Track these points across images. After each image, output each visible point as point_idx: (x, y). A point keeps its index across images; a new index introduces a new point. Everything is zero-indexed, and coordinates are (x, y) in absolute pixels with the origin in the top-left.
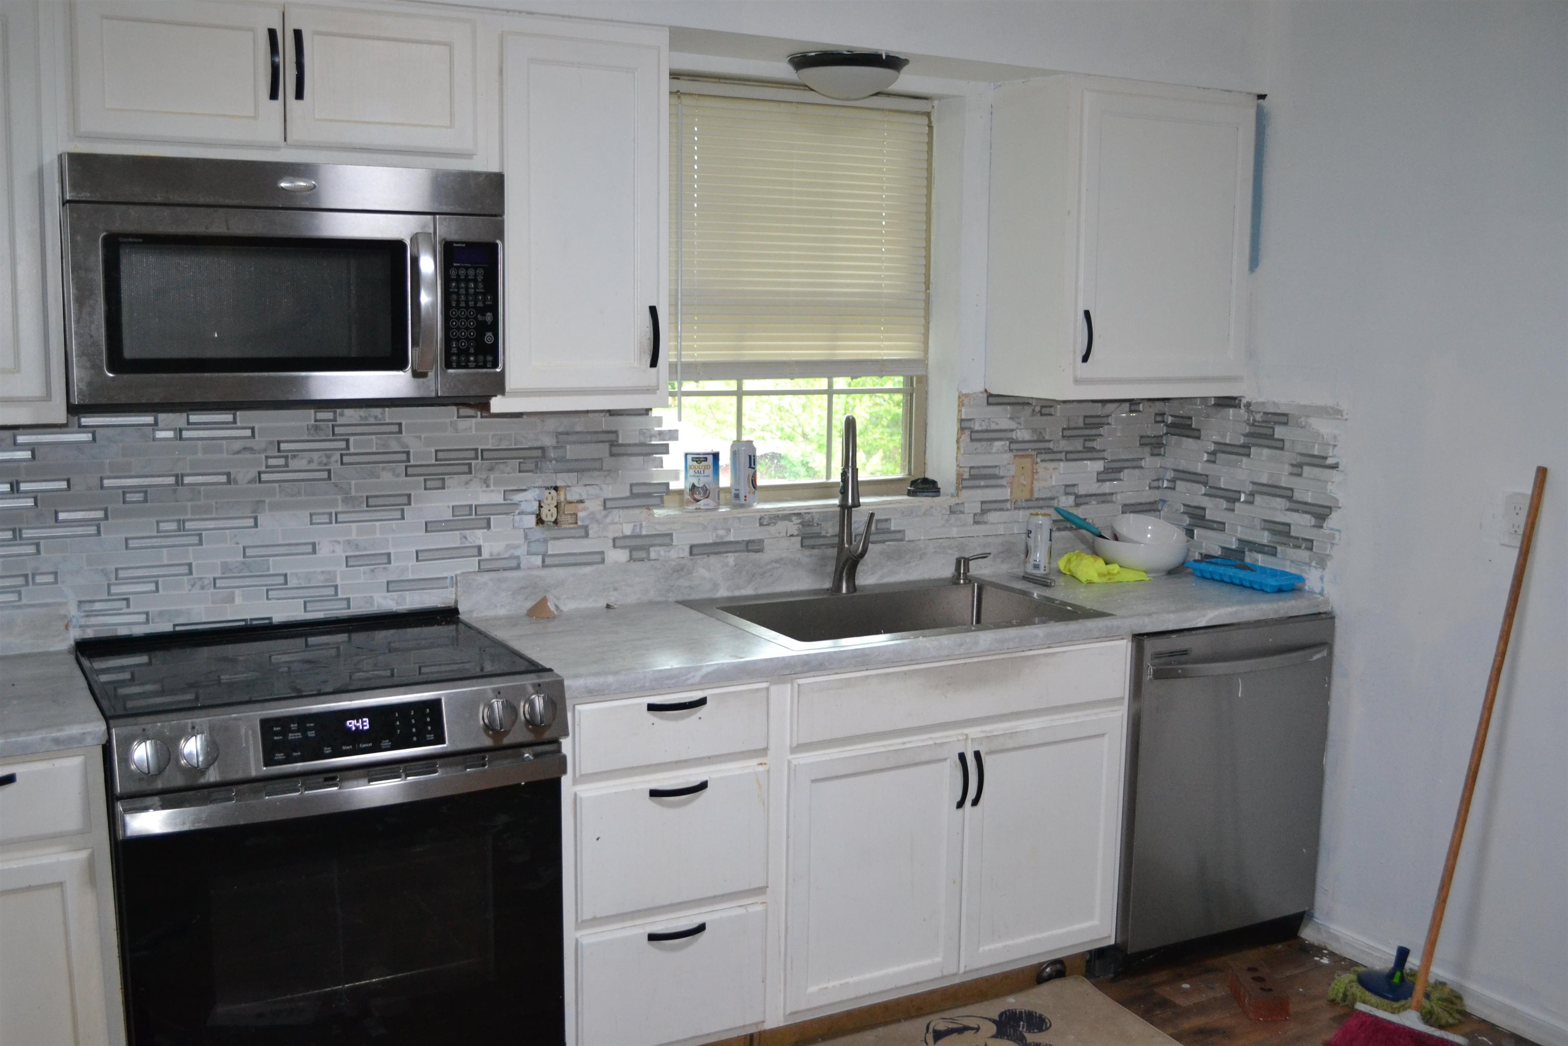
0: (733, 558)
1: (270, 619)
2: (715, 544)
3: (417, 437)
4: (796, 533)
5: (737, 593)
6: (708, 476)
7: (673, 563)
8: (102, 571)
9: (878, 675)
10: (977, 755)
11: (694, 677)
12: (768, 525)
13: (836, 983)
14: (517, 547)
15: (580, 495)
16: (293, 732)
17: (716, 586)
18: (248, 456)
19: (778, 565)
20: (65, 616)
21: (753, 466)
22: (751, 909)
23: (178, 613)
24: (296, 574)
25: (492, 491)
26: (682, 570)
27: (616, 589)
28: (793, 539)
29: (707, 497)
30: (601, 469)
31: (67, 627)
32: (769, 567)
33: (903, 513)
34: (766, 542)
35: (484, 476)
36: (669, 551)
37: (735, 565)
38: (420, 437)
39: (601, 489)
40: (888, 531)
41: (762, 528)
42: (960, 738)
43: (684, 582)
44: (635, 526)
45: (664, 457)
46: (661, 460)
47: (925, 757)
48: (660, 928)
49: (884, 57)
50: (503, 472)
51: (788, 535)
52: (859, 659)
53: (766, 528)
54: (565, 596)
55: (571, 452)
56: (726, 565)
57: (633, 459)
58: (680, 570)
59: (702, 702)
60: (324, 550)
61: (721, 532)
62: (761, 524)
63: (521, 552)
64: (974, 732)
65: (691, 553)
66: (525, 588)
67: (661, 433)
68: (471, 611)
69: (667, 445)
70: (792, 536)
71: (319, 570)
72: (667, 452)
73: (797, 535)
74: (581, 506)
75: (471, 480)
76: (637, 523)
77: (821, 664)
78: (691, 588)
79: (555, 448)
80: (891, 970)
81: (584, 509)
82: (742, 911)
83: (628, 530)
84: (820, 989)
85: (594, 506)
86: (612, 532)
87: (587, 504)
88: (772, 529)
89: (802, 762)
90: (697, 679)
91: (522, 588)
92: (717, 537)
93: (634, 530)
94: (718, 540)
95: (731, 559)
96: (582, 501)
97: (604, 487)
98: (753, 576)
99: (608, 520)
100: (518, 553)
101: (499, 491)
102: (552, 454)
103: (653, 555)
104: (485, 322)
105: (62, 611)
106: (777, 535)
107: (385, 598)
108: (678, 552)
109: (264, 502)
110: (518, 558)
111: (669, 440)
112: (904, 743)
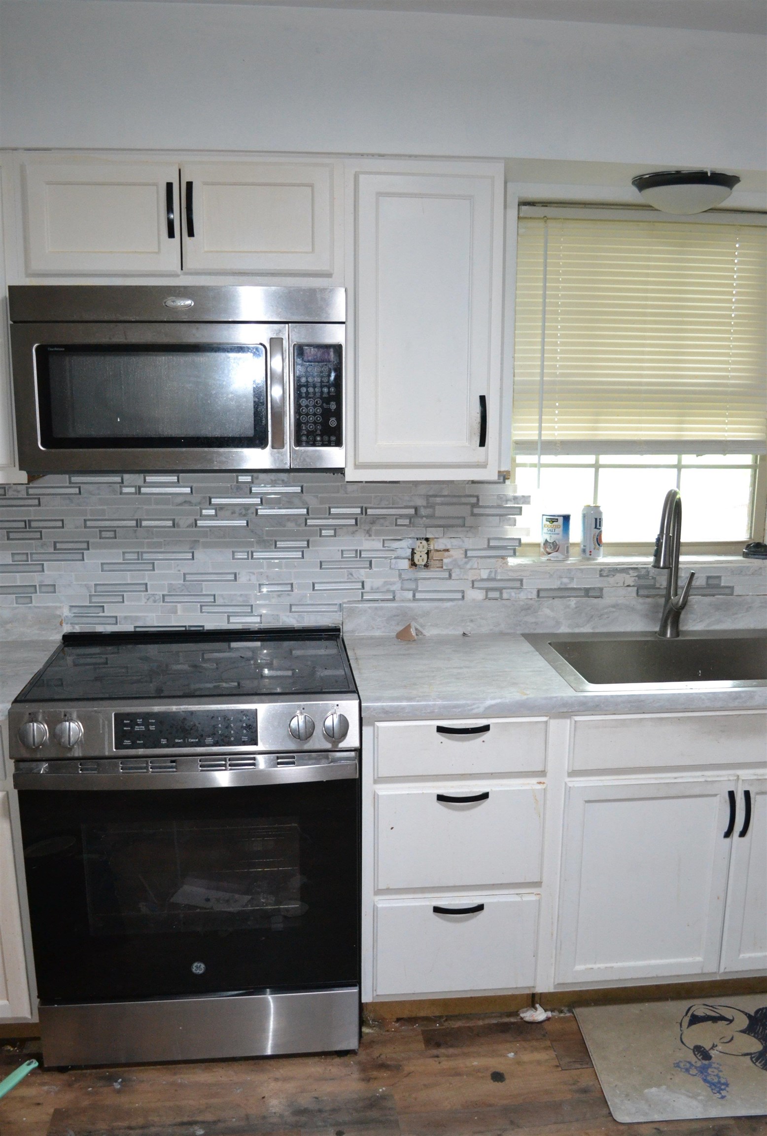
0: (575, 602)
1: (203, 626)
2: (560, 589)
3: (314, 496)
4: (632, 584)
5: (577, 630)
6: (558, 534)
7: (522, 603)
8: (86, 585)
9: (652, 719)
10: (747, 794)
11: (478, 708)
12: (607, 576)
13: (602, 966)
14: (393, 584)
15: (446, 546)
16: (138, 725)
17: (558, 623)
18: (186, 507)
19: (614, 610)
20: (60, 616)
21: (598, 527)
22: (527, 898)
23: (137, 618)
24: (222, 596)
25: (373, 540)
26: (529, 609)
27: (472, 621)
28: (629, 589)
29: (557, 551)
30: (464, 526)
31: (61, 624)
32: (606, 611)
33: (733, 572)
34: (605, 590)
35: (367, 528)
36: (519, 593)
37: (576, 608)
38: (317, 497)
39: (463, 542)
40: (718, 586)
41: (602, 578)
42: (731, 778)
43: (530, 619)
44: (491, 572)
45: (517, 517)
46: (515, 520)
47: (697, 791)
48: (443, 903)
50: (382, 525)
51: (626, 585)
52: (634, 704)
53: (605, 579)
54: (429, 624)
55: (440, 511)
56: (568, 607)
57: (490, 518)
58: (527, 609)
59: (486, 728)
60: (243, 579)
61: (565, 580)
62: (601, 575)
63: (396, 587)
64: (745, 774)
65: (538, 596)
66: (398, 616)
67: (515, 499)
68: (353, 631)
69: (521, 508)
70: (628, 586)
71: (238, 593)
72: (520, 514)
73: (633, 586)
74: (446, 554)
75: (356, 531)
76: (492, 570)
77: (597, 706)
78: (536, 623)
79: (425, 507)
80: (653, 962)
81: (449, 557)
82: (518, 899)
83: (484, 574)
84: (586, 969)
85: (457, 554)
86: (471, 576)
87: (452, 552)
88: (611, 580)
89: (577, 785)
90: (481, 710)
91: (395, 616)
92: (561, 584)
93: (489, 575)
94: (562, 587)
95: (573, 602)
96: (447, 550)
97: (466, 540)
98: (592, 617)
99: (468, 566)
100: (393, 588)
101: (379, 540)
102: (423, 512)
103: (505, 596)
104: (330, 409)
105: (58, 613)
106: (615, 585)
107: (288, 616)
108: (528, 594)
109: (199, 541)
110: (394, 592)
111: (523, 503)
112: (676, 778)
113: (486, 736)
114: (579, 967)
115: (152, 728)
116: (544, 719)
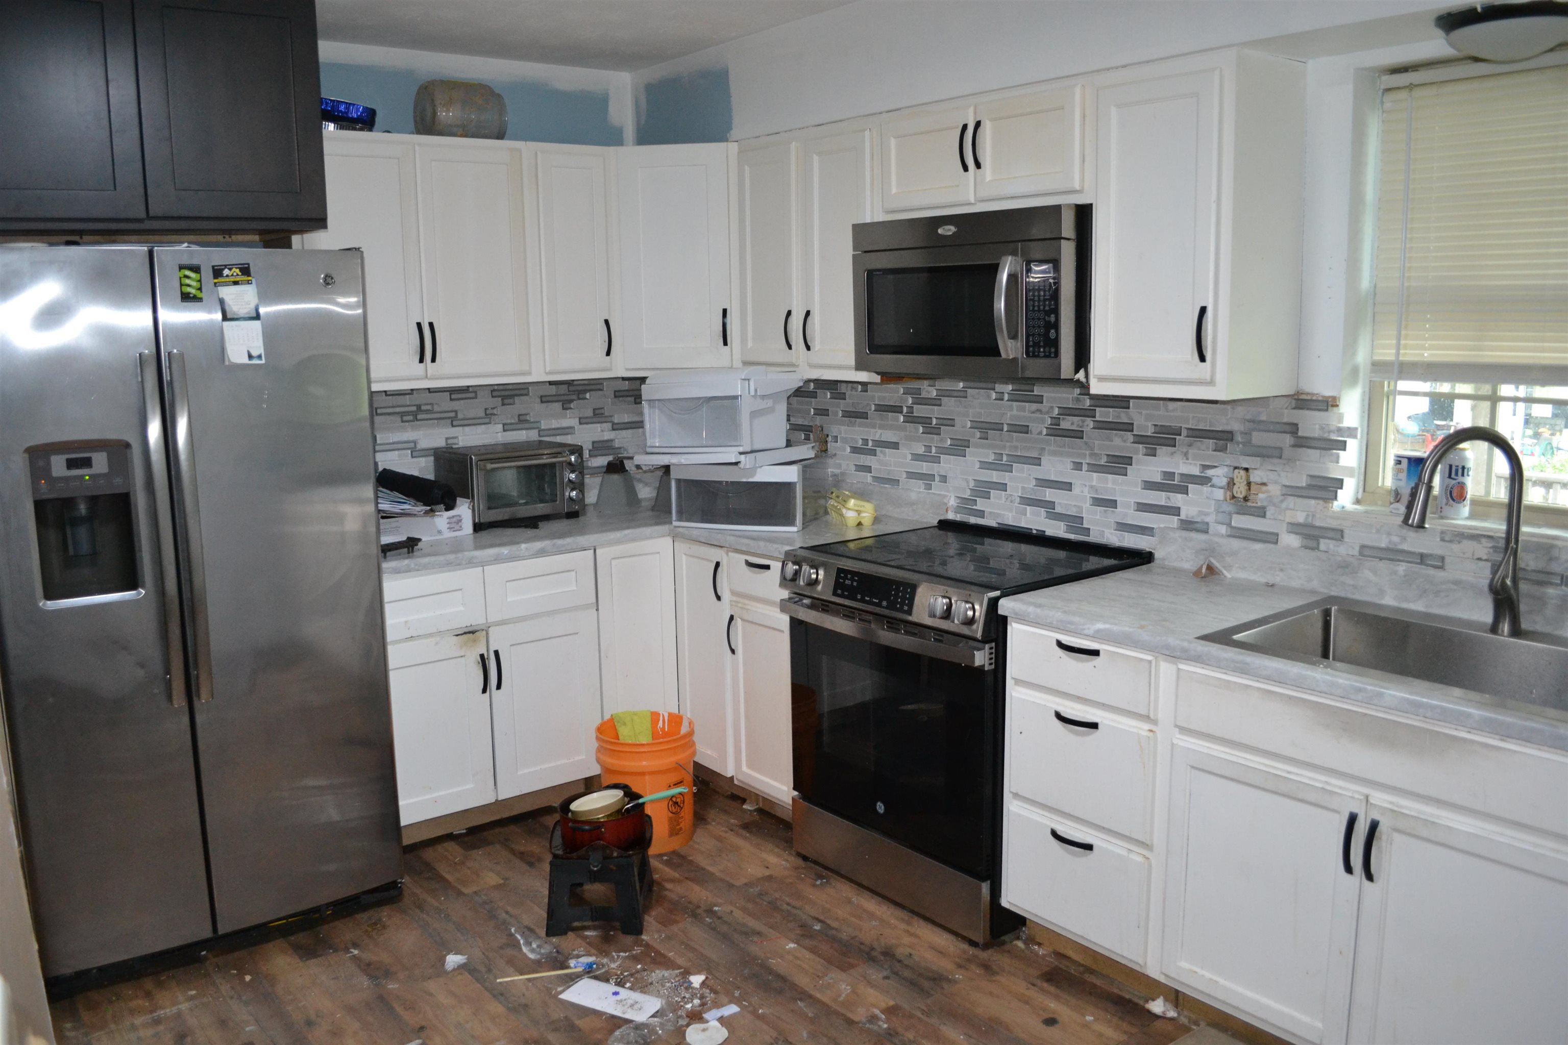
0: (1404, 568)
1: (1044, 532)
2: (1387, 549)
3: (1139, 413)
4: (1485, 557)
5: (1405, 605)
6: (1401, 480)
7: (1339, 559)
8: (966, 479)
10: (1374, 827)
11: (1089, 629)
12: (1450, 541)
13: (1208, 975)
14: (1207, 514)
15: (1262, 478)
16: (848, 579)
17: (1382, 592)
18: (1038, 415)
19: (1455, 587)
20: (946, 504)
21: (1453, 476)
22: (1133, 857)
23: (998, 515)
24: (1060, 504)
25: (1191, 464)
26: (1347, 567)
27: (1282, 570)
28: (1481, 564)
29: (1398, 502)
30: (1280, 457)
31: (947, 511)
32: (1444, 587)
34: (1447, 560)
35: (1185, 450)
36: (1338, 546)
37: (1405, 576)
38: (1141, 413)
39: (1279, 475)
41: (1442, 543)
42: (1357, 796)
43: (1349, 581)
44: (1308, 515)
45: (1341, 453)
46: (1338, 457)
47: (1311, 797)
48: (1062, 831)
49: (1479, 10)
50: (1199, 449)
51: (1476, 557)
53: (1447, 544)
54: (1237, 565)
55: (1258, 438)
56: (1395, 573)
57: (1310, 451)
58: (1344, 567)
59: (1096, 653)
60: (1076, 490)
61: (1396, 539)
62: (1442, 540)
63: (1210, 519)
65: (1361, 554)
66: (1206, 550)
67: (1340, 430)
68: (1164, 559)
69: (1345, 442)
70: (1480, 559)
71: (1074, 503)
72: (1345, 450)
73: (1486, 560)
74: (1264, 488)
75: (1175, 452)
76: (1310, 513)
78: (1355, 587)
79: (1242, 433)
81: (1263, 493)
82: (1124, 853)
83: (1301, 518)
84: (1191, 970)
85: (1274, 490)
86: (1290, 517)
87: (1270, 487)
88: (1455, 547)
89: (1181, 743)
90: (1091, 632)
91: (1203, 550)
92: (1390, 542)
93: (1307, 518)
94: (1391, 546)
95: (1402, 568)
96: (1264, 484)
97: (1283, 474)
98: (1425, 591)
99: (1284, 505)
100: (1207, 519)
101: (1195, 464)
102: (1239, 438)
103: (1322, 547)
104: (1050, 322)
105: (945, 501)
106: (1461, 555)
107: (1112, 534)
108: (1347, 549)
109: (1044, 448)
110: (1207, 524)
111: (1348, 437)
112: (1289, 772)
113: (1096, 661)
114: (1185, 965)
115: (855, 584)
116: (1149, 658)
